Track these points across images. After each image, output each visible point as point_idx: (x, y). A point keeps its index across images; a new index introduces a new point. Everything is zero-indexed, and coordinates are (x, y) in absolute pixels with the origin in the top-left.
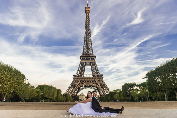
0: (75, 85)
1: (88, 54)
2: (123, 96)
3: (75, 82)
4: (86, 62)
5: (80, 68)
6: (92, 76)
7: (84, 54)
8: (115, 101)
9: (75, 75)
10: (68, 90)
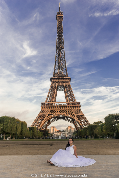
0: (44, 117)
1: (61, 75)
2: (107, 130)
3: (44, 111)
4: (58, 86)
5: (51, 94)
6: (66, 104)
7: (56, 75)
8: (96, 137)
9: (44, 103)
10: (36, 122)
